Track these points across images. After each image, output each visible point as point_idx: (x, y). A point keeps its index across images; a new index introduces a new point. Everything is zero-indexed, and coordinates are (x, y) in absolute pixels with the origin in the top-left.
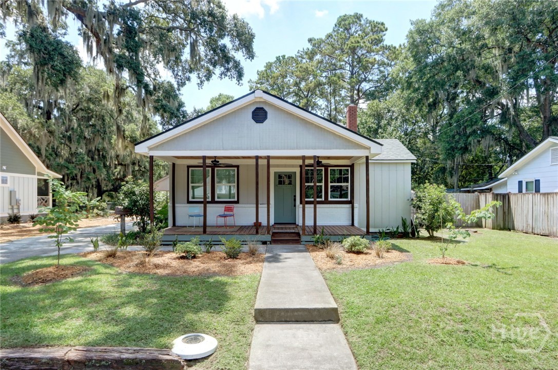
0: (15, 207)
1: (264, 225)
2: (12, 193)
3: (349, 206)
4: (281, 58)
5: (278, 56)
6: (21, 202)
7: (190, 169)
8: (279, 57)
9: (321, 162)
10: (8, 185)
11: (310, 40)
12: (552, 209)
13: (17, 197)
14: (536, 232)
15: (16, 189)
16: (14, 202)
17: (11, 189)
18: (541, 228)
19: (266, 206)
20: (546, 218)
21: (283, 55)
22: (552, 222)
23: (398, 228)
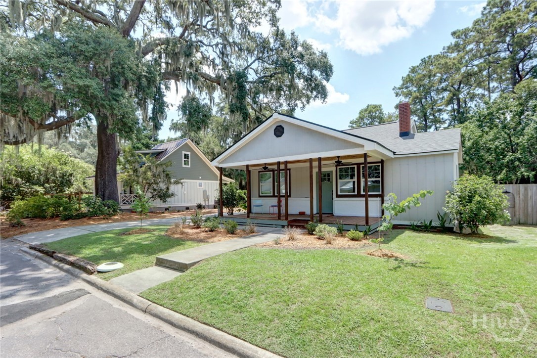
0: (207, 200)
1: (307, 214)
2: (205, 192)
3: (379, 199)
4: (427, 59)
5: (423, 58)
6: (210, 197)
7: (260, 173)
8: (425, 58)
9: (341, 161)
10: (203, 187)
11: (454, 34)
13: (207, 194)
15: (207, 190)
16: (206, 197)
17: (204, 189)
19: (309, 199)
21: (428, 55)
23: (431, 222)
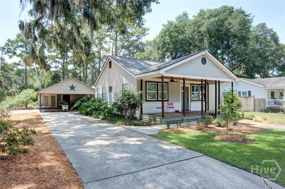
7: (147, 83)
12: (249, 102)
14: (242, 110)
18: (244, 109)
19: (180, 102)
20: (247, 105)
22: (249, 107)
